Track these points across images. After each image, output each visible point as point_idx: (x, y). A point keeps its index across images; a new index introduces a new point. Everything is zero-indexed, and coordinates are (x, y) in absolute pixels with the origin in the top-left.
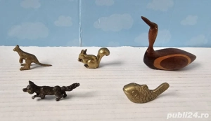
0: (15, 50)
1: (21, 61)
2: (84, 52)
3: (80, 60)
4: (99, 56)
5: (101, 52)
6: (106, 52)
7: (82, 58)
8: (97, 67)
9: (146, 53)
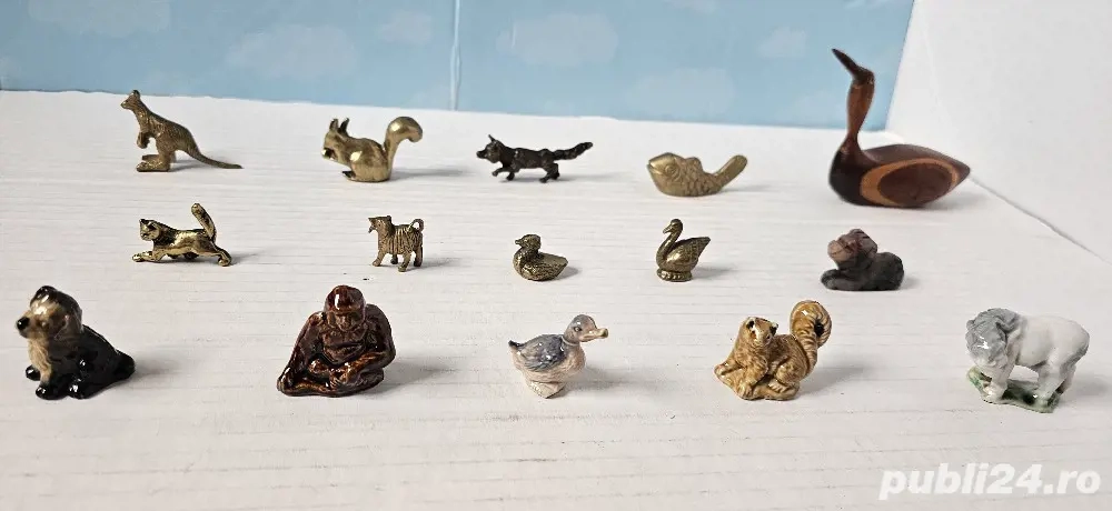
0: (127, 105)
1: (144, 142)
2: (340, 129)
3: (329, 153)
4: (387, 144)
5: (396, 127)
6: (410, 128)
7: (332, 145)
8: (386, 179)
9: (839, 155)
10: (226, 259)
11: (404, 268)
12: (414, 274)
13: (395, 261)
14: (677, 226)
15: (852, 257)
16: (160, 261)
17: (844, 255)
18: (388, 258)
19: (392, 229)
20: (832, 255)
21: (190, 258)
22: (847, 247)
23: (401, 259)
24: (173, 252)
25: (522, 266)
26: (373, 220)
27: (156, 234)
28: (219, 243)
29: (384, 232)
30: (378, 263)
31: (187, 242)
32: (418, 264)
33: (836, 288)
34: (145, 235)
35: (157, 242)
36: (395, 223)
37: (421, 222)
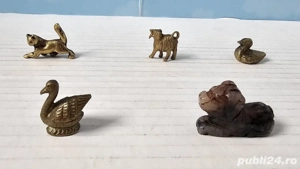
10: (72, 55)
11: (166, 59)
12: (171, 63)
13: (161, 56)
14: (53, 87)
15: (219, 109)
16: (37, 58)
17: (213, 106)
18: (158, 53)
19: (162, 36)
20: (202, 105)
21: (54, 55)
22: (214, 99)
23: (165, 54)
24: (44, 52)
25: (241, 56)
26: (152, 31)
27: (36, 42)
28: (69, 46)
29: (158, 38)
30: (152, 56)
31: (52, 46)
32: (173, 58)
33: (206, 134)
34: (30, 43)
35: (36, 46)
36: (164, 33)
37: (178, 34)
